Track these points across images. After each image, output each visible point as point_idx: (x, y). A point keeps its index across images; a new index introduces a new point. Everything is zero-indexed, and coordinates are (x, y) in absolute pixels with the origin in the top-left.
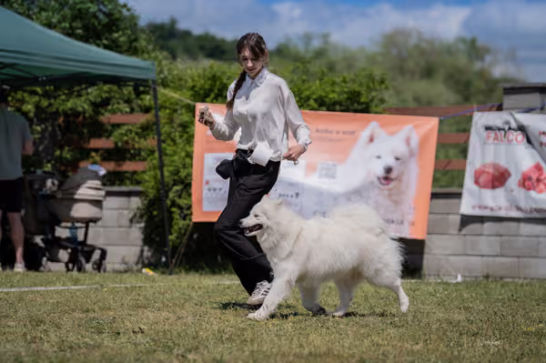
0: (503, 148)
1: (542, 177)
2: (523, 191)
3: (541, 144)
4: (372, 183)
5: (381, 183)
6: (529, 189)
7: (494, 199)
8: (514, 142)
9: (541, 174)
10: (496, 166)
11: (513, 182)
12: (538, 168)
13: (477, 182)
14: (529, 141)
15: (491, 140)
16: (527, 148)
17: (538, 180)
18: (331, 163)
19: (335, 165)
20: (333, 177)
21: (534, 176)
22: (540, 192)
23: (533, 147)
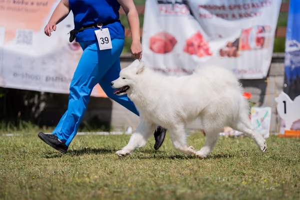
0: (171, 18)
1: (202, 44)
2: (187, 55)
3: (201, 15)
4: (63, 48)
5: (71, 48)
6: (192, 53)
7: (165, 63)
8: (179, 14)
9: (201, 41)
10: (166, 35)
11: (179, 48)
12: (199, 36)
13: (151, 48)
14: (192, 13)
15: (163, 13)
16: (189, 19)
17: (199, 47)
18: (27, 31)
19: (31, 33)
20: (29, 42)
21: (196, 43)
22: (201, 56)
23: (195, 18)
